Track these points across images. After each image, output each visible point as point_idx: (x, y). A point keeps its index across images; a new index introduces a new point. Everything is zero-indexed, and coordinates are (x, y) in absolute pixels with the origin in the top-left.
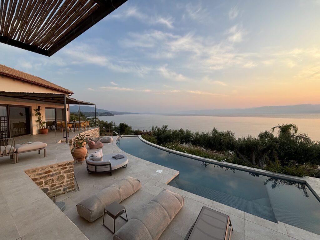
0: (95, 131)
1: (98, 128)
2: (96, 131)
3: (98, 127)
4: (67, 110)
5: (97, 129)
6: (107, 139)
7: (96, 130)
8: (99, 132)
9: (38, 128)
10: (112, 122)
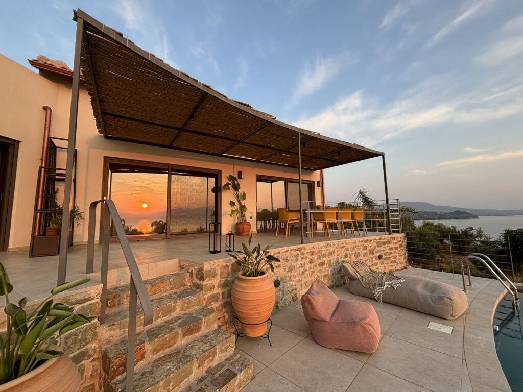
0: (384, 243)
1: (401, 235)
2: (391, 245)
3: (398, 232)
4: (318, 186)
5: (393, 239)
6: (426, 293)
7: (389, 243)
8: (403, 251)
9: (235, 220)
10: (472, 229)
